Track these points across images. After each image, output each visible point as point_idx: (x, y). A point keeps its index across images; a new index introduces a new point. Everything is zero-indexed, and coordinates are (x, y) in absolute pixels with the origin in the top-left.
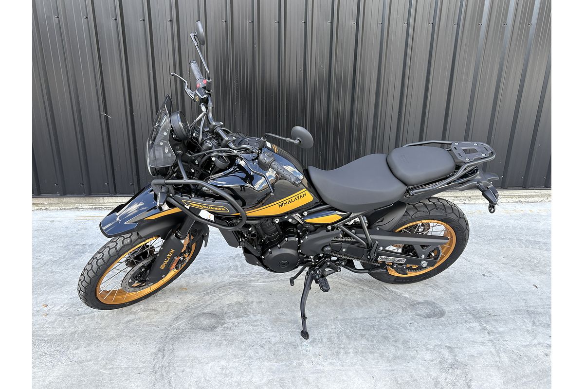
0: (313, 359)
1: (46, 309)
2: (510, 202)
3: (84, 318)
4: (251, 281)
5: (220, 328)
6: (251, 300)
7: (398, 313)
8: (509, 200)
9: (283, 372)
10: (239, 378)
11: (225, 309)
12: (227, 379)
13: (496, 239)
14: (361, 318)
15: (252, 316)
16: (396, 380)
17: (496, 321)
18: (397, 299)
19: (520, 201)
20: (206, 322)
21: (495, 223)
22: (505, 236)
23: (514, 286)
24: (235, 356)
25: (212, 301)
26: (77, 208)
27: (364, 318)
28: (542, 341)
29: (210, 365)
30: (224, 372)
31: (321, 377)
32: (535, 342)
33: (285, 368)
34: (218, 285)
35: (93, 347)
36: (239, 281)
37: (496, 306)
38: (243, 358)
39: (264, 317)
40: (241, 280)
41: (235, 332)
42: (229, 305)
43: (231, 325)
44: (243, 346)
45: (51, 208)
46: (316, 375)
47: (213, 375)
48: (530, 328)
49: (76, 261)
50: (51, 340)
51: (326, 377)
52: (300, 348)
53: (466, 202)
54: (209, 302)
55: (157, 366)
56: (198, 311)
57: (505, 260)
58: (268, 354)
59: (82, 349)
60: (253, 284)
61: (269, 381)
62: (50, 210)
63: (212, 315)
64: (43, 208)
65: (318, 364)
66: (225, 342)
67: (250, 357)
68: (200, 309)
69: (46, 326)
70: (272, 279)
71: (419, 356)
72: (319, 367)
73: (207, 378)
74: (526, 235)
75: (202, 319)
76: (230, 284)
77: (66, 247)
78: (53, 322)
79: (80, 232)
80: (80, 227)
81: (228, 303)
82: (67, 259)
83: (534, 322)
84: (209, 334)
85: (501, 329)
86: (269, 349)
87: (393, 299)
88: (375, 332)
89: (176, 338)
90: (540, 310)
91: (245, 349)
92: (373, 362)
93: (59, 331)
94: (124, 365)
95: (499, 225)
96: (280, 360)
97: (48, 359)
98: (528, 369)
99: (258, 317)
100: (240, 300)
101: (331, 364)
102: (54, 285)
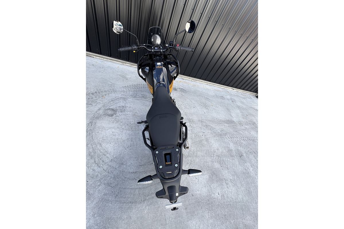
4: (128, 98)
5: (115, 116)
6: (127, 106)
10: (118, 136)
11: (118, 108)
15: (126, 112)
20: (110, 112)
24: (118, 128)
25: (113, 104)
29: (108, 130)
34: (117, 98)
36: (124, 97)
38: (121, 129)
39: (130, 113)
40: (125, 97)
41: (120, 118)
42: (119, 107)
43: (119, 115)
47: (109, 135)
54: (112, 104)
56: (107, 108)
58: (129, 128)
60: (129, 99)
63: (113, 110)
66: (115, 122)
68: (108, 107)
70: (135, 99)
73: (107, 136)
76: (121, 98)
81: (119, 105)
84: (110, 117)
86: (130, 126)
89: (97, 118)
99: (128, 113)
100: (123, 105)
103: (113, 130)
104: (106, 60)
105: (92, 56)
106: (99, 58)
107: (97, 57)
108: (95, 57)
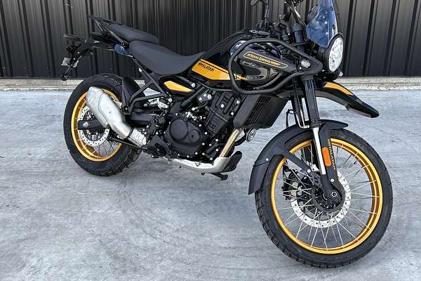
0: (240, 190)
1: (30, 156)
3: (61, 162)
9: (217, 197)
13: (411, 117)
17: (395, 171)
21: (414, 104)
23: (417, 149)
26: (43, 89)
33: (219, 195)
35: (70, 180)
37: (398, 162)
38: (186, 188)
44: (187, 182)
45: (21, 89)
49: (48, 127)
50: (38, 175)
52: (231, 183)
55: (121, 191)
57: (416, 132)
59: (62, 181)
61: (206, 201)
62: (20, 91)
64: (15, 89)
66: (172, 179)
67: (192, 188)
69: (32, 166)
75: (154, 165)
77: (39, 117)
78: (37, 165)
79: (49, 107)
80: (47, 104)
84: (160, 174)
85: (397, 176)
91: (189, 183)
93: (43, 170)
94: (95, 190)
96: (215, 190)
97: (39, 186)
98: (411, 200)
103: (170, 190)
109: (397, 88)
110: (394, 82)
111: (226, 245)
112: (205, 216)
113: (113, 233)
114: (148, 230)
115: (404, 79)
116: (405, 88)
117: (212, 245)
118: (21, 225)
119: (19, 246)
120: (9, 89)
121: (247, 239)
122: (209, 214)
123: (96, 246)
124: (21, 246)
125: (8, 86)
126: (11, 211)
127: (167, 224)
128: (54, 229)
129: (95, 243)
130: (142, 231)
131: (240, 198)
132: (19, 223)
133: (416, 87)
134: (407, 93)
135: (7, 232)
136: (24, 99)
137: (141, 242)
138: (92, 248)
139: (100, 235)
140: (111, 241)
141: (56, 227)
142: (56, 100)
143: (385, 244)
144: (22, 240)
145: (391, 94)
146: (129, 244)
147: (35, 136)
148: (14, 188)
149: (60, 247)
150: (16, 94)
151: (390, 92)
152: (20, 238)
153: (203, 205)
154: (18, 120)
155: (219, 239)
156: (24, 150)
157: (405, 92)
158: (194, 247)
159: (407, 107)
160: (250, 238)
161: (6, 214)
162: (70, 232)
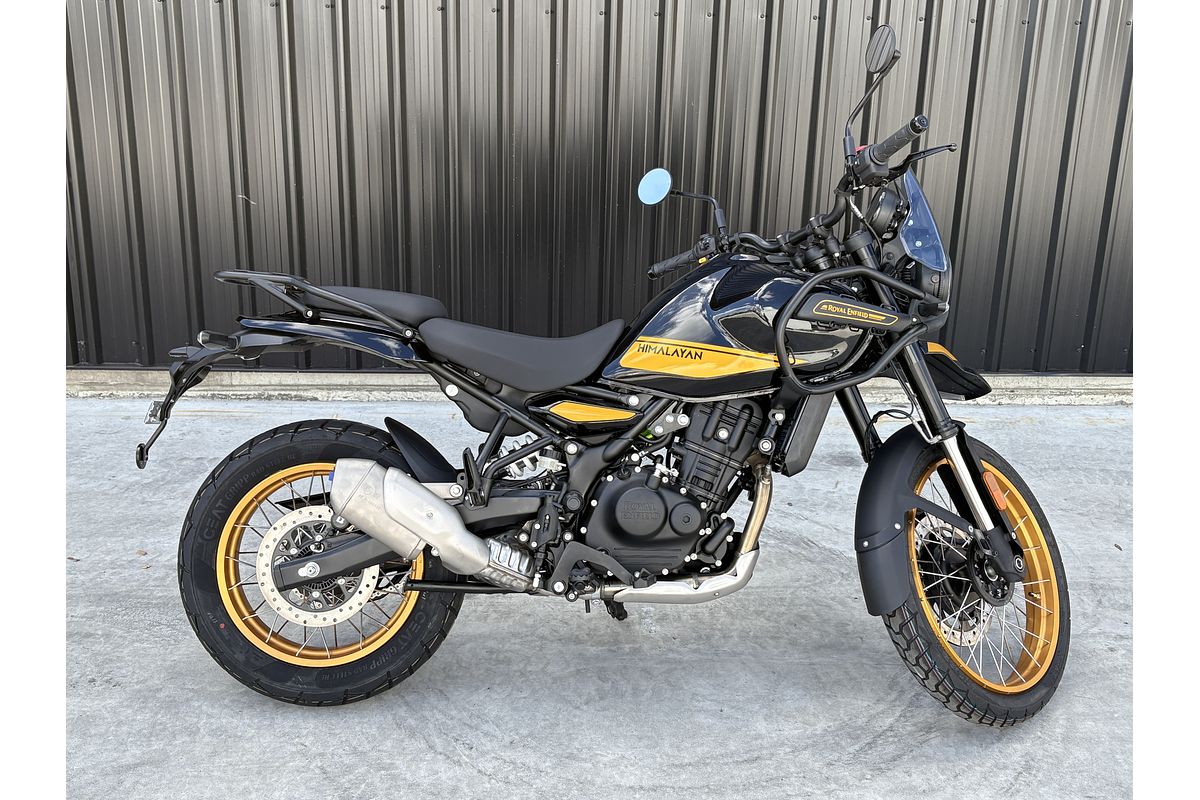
1: (144, 558)
2: (1101, 403)
7: (831, 581)
8: (1100, 399)
9: (605, 659)
10: (522, 665)
12: (502, 666)
14: (757, 587)
16: (817, 677)
18: (834, 560)
19: (1122, 403)
21: (1059, 441)
22: (1076, 463)
27: (764, 588)
28: (1108, 630)
30: (494, 656)
31: (676, 669)
32: (1095, 630)
38: (529, 638)
45: (121, 393)
46: (666, 667)
48: (1089, 610)
50: (165, 604)
51: (684, 668)
52: (637, 627)
53: (1003, 401)
57: (1065, 505)
61: (578, 672)
62: (118, 397)
64: (104, 393)
65: (671, 650)
69: (152, 583)
71: (864, 646)
72: (671, 655)
74: (1122, 463)
77: (165, 462)
78: (163, 579)
79: (188, 437)
80: (185, 429)
82: (169, 482)
83: (1100, 602)
87: (825, 561)
88: (783, 609)
90: (1118, 583)
92: (776, 652)
95: (1069, 443)
97: (166, 631)
101: (695, 651)
102: (152, 522)
104: (383, 395)
105: (310, 394)
106: (345, 393)
107: (333, 394)
108: (325, 393)
109: (1018, 401)
110: (1012, 386)
111: (632, 781)
112: (577, 708)
113: (355, 751)
114: (438, 742)
115: (1035, 379)
116: (1037, 400)
117: (599, 781)
118: (125, 728)
119: (121, 782)
120: (90, 393)
121: (682, 766)
122: (586, 704)
123: (313, 784)
124: (127, 784)
125: (90, 385)
126: (99, 694)
127: (485, 727)
128: (207, 739)
129: (309, 775)
130: (423, 745)
131: (661, 662)
132: (120, 723)
133: (1062, 400)
134: (1043, 412)
135: (91, 749)
136: (128, 418)
137: (422, 773)
138: (303, 788)
139: (322, 755)
140: (349, 769)
141: (213, 733)
142: (206, 423)
143: (1016, 779)
144: (129, 768)
145: (1003, 413)
146: (394, 777)
147: (155, 509)
148: (107, 636)
149: (223, 786)
150: (108, 405)
151: (1001, 409)
152: (124, 762)
153: (571, 680)
154: (112, 468)
155: (613, 765)
156: (129, 543)
157: (1037, 410)
158: (555, 787)
159: (1043, 446)
160: (690, 764)
161: (88, 703)
162: (247, 746)
